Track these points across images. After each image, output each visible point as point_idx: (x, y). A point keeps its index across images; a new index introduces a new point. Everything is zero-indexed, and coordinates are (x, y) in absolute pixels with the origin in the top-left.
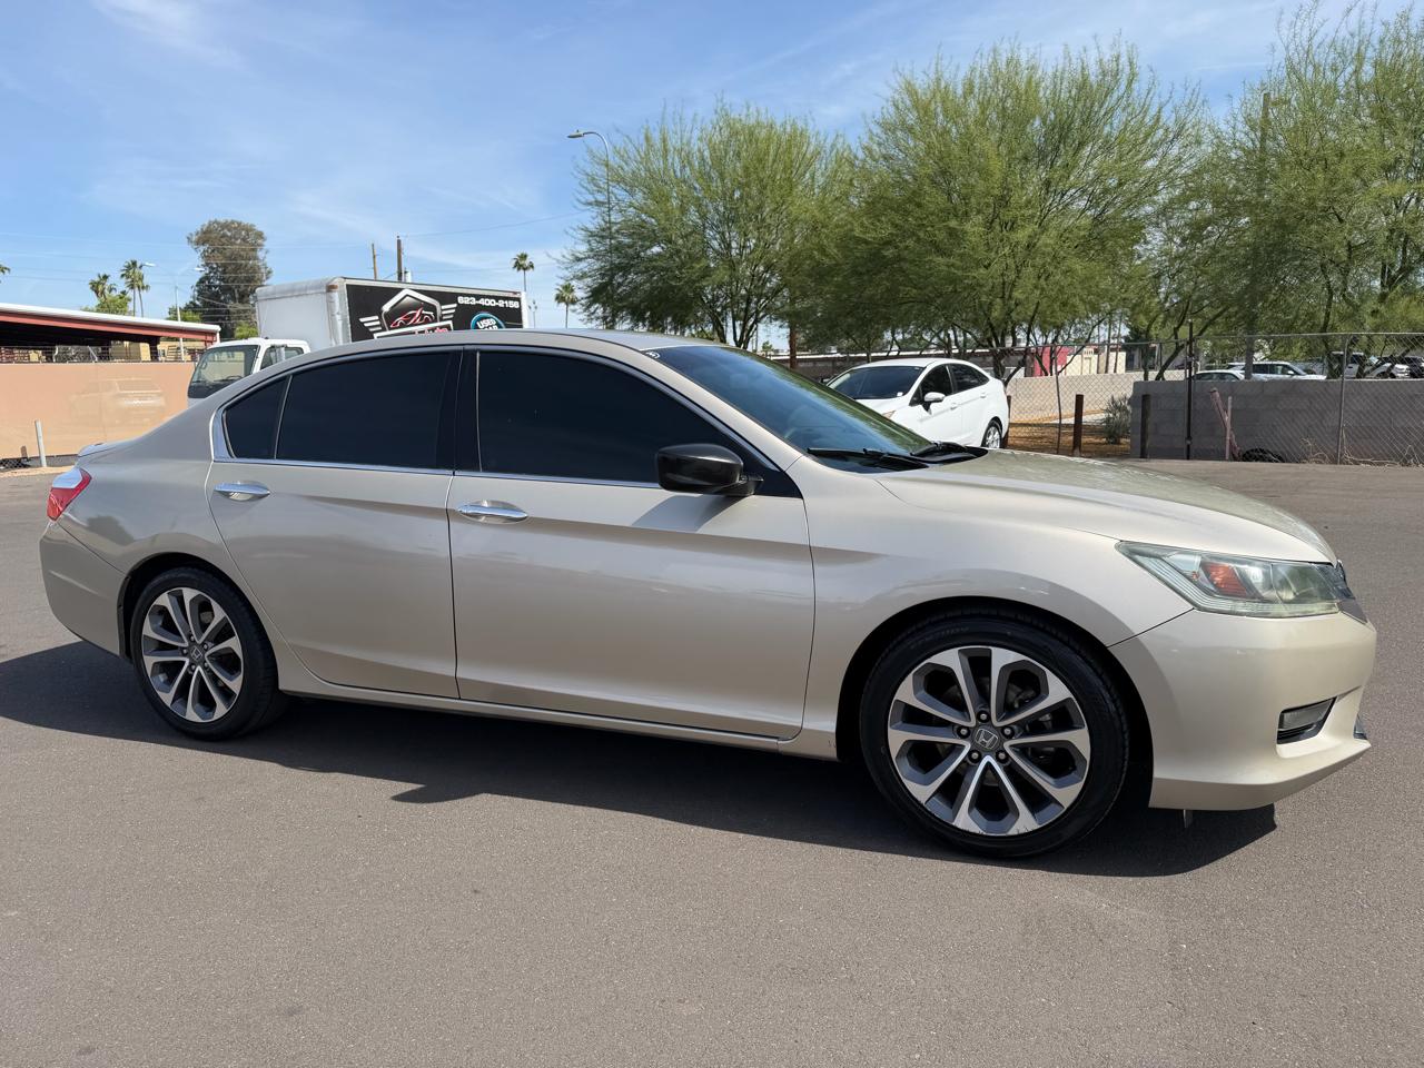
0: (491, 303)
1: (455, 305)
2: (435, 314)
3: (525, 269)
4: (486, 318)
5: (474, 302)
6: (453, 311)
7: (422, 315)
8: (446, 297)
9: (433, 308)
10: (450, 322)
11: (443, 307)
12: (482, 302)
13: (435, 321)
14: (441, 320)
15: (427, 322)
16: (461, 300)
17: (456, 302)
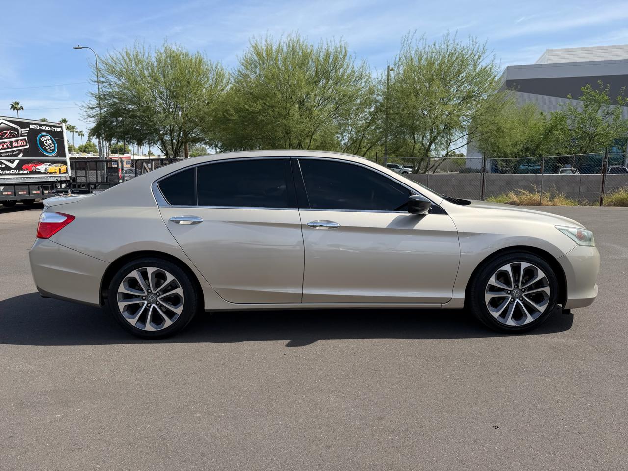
0: (47, 128)
1: (28, 129)
2: (18, 133)
3: (17, 110)
4: (45, 136)
5: (38, 127)
6: (28, 132)
7: (11, 134)
8: (23, 125)
9: (16, 130)
10: (26, 138)
11: (22, 130)
12: (43, 127)
13: (18, 137)
14: (21, 136)
15: (14, 137)
16: (31, 126)
17: (29, 127)
